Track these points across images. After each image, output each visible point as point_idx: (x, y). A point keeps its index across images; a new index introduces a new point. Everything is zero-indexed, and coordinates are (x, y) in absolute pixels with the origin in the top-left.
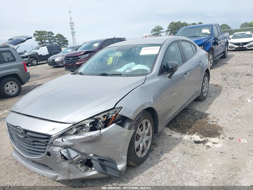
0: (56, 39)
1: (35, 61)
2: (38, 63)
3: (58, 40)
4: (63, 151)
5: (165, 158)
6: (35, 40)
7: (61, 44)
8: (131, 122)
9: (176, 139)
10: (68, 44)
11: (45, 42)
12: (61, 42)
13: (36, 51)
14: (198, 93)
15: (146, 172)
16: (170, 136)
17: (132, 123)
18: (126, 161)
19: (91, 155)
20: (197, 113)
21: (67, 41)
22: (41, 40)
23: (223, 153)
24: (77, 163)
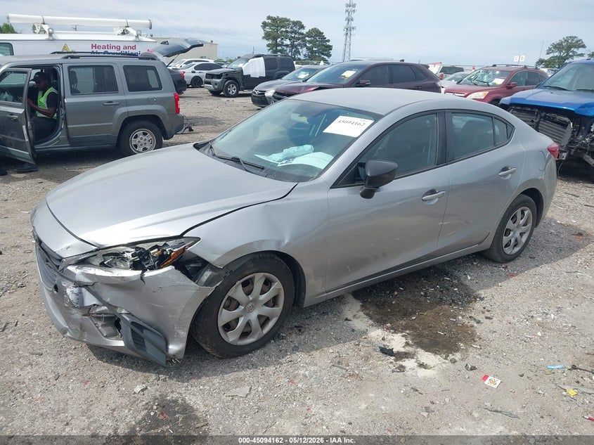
0: (307, 39)
1: (235, 87)
2: (240, 92)
3: (310, 42)
4: (72, 289)
5: (291, 361)
6: (263, 38)
7: (316, 52)
8: (216, 272)
9: (353, 330)
10: (329, 56)
11: (283, 43)
12: (316, 49)
13: (241, 65)
14: (479, 243)
15: (232, 376)
16: (347, 319)
17: (216, 274)
18: (185, 340)
19: (123, 311)
20: (456, 289)
21: (330, 48)
22: (275, 39)
23: (417, 391)
24: (99, 318)
